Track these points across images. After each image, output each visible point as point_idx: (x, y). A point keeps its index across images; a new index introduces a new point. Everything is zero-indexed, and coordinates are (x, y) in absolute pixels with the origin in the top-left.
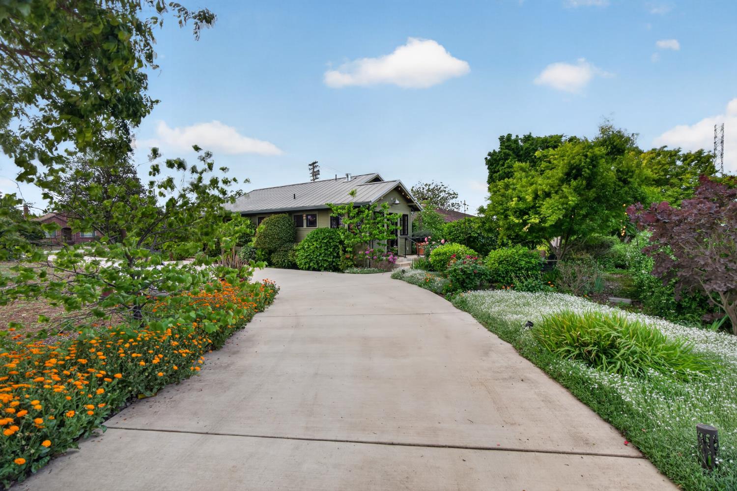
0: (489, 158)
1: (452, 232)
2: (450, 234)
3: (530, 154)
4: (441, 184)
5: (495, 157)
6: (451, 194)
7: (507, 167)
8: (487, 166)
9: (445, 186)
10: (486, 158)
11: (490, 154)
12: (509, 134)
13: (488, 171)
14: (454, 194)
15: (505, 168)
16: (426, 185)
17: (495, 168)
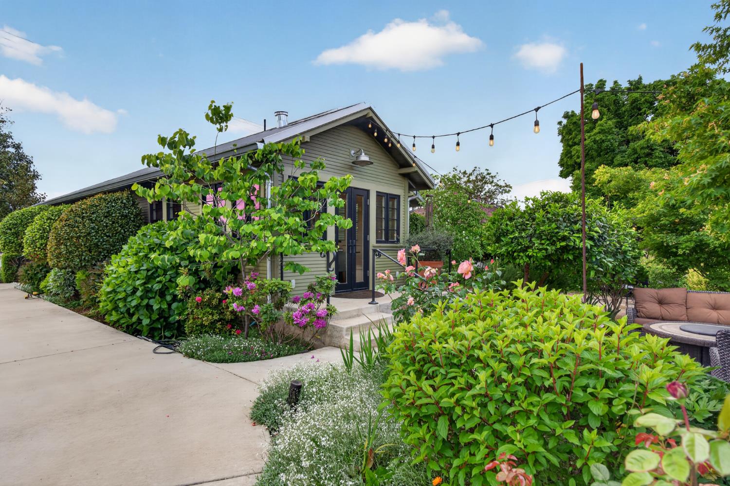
0: (565, 121)
1: (505, 233)
2: (498, 240)
3: (640, 109)
4: (486, 173)
5: (574, 120)
6: (501, 187)
7: (599, 133)
8: (560, 137)
9: (492, 175)
10: (560, 123)
11: (566, 116)
12: (601, 81)
13: (562, 144)
14: (507, 186)
15: (595, 135)
16: (465, 173)
17: (575, 138)
